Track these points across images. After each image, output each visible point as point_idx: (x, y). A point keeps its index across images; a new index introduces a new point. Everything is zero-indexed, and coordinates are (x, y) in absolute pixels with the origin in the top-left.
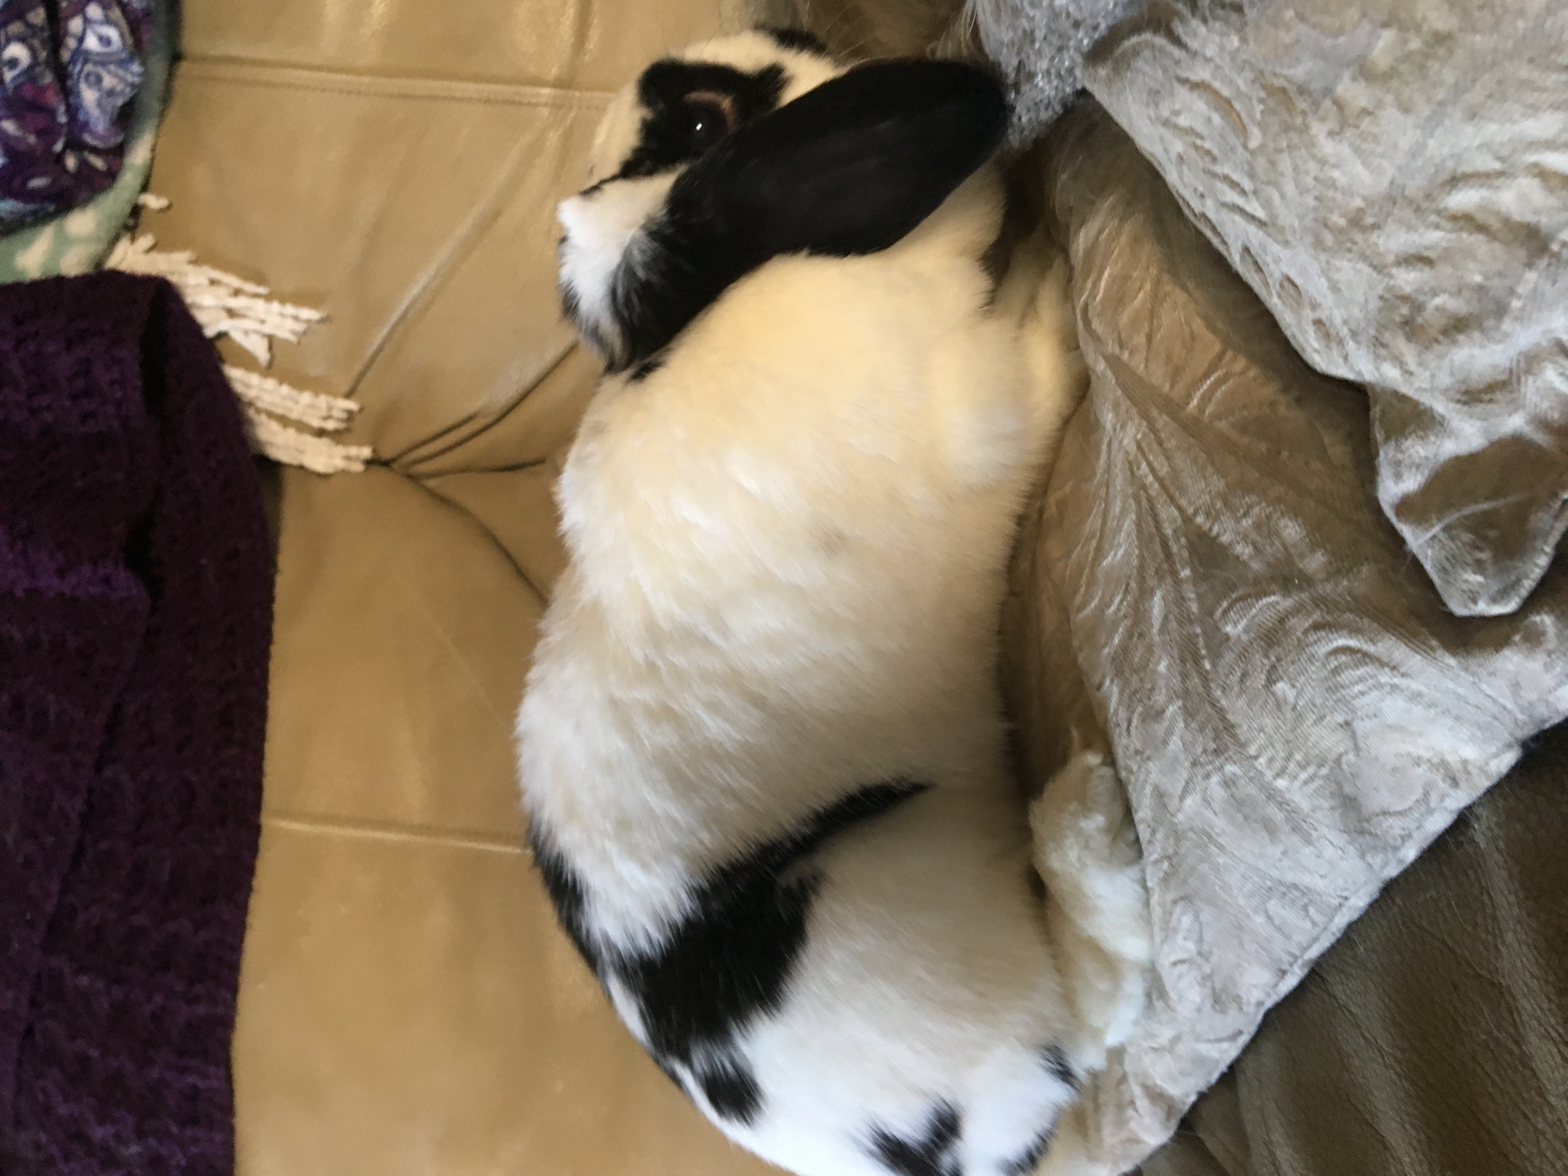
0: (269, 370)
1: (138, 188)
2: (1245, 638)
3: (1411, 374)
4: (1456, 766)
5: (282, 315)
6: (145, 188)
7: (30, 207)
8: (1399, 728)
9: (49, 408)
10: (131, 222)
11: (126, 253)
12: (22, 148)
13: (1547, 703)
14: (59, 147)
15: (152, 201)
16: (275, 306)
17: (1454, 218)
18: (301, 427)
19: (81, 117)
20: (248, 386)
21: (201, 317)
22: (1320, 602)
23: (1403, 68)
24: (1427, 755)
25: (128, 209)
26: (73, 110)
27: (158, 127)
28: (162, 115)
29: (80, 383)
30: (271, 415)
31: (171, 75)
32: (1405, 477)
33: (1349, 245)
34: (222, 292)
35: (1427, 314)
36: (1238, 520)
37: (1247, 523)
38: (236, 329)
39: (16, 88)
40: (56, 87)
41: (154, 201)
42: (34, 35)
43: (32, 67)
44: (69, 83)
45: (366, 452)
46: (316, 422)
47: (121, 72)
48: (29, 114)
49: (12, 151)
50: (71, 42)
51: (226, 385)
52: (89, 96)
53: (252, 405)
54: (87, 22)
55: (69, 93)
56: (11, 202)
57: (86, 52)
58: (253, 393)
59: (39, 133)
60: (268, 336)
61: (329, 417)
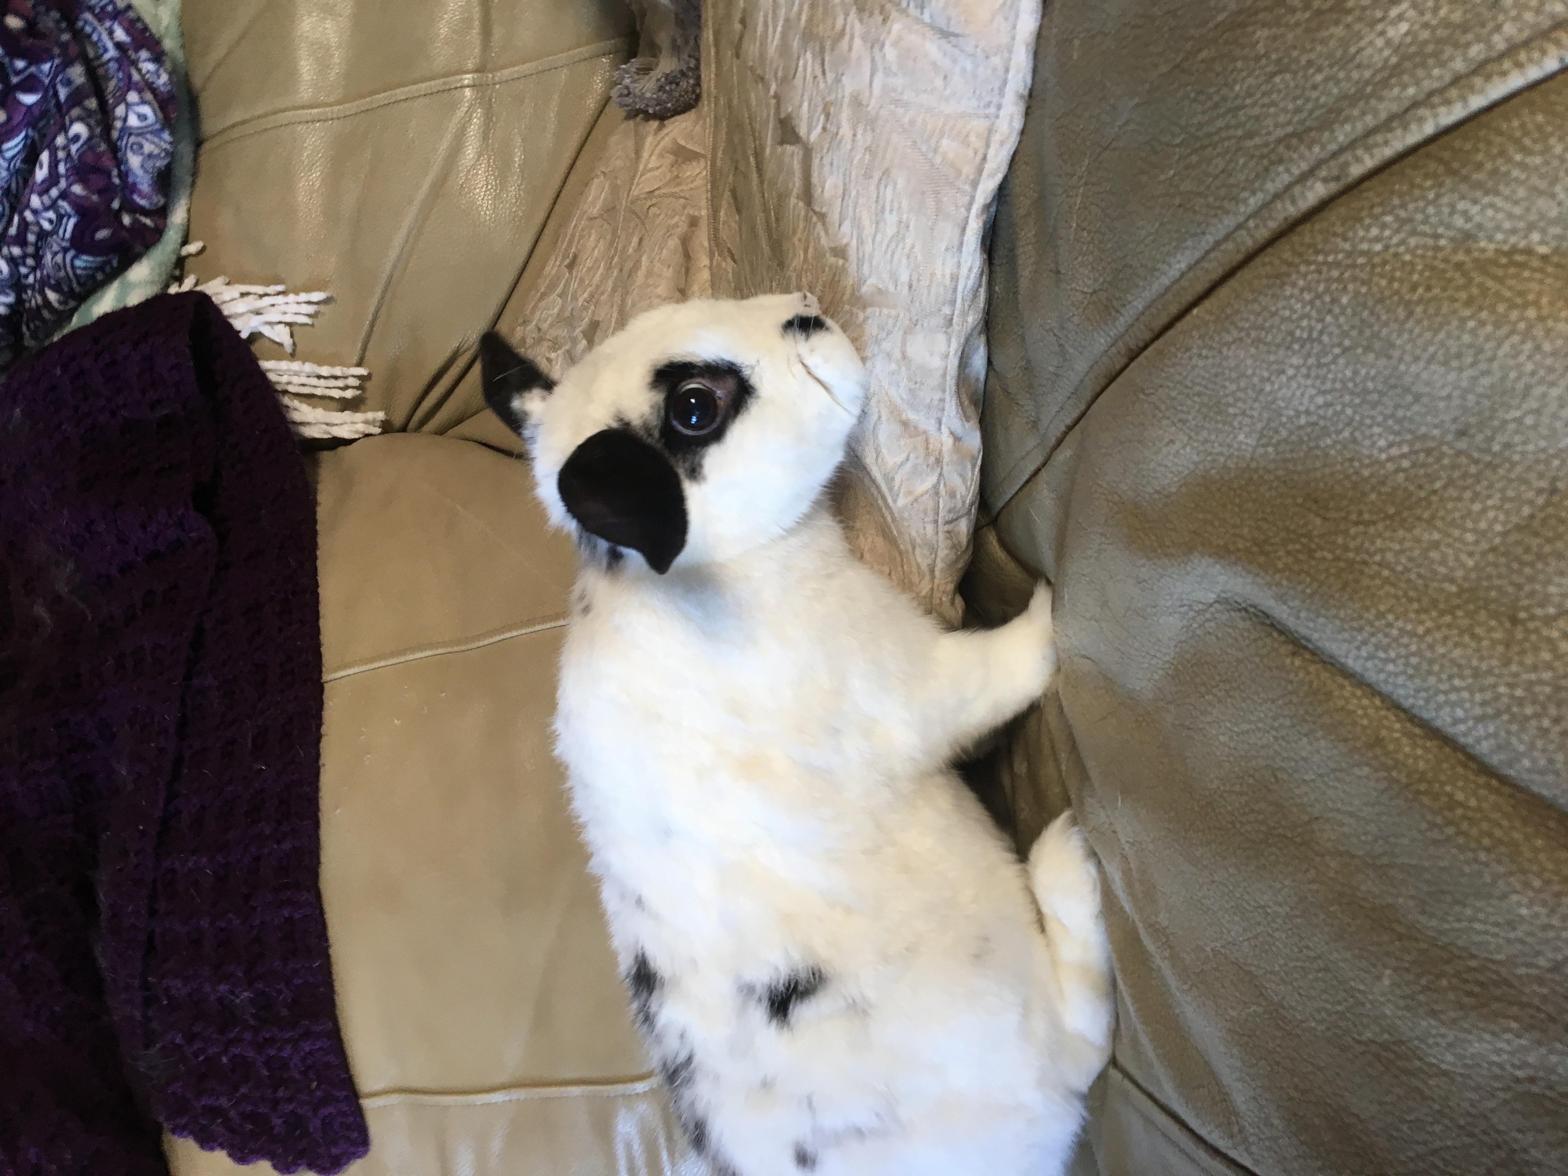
0: (294, 355)
1: (179, 241)
5: (296, 303)
6: (185, 239)
7: (99, 259)
12: (88, 204)
14: (116, 205)
16: (291, 298)
18: (327, 402)
19: (130, 180)
20: (281, 374)
21: (237, 324)
25: (173, 258)
27: (191, 194)
28: (193, 184)
29: (147, 377)
30: (301, 397)
31: (196, 156)
34: (251, 299)
38: (264, 325)
39: (80, 157)
40: (110, 155)
41: (192, 248)
42: (89, 116)
43: (90, 139)
44: (119, 155)
45: (380, 415)
46: (336, 394)
47: (156, 140)
48: (91, 176)
49: (82, 209)
50: (118, 124)
51: (262, 375)
52: (134, 161)
53: (285, 392)
54: (128, 106)
55: (120, 162)
56: (84, 257)
57: (131, 128)
58: (284, 379)
59: (100, 192)
60: (290, 324)
61: (346, 388)
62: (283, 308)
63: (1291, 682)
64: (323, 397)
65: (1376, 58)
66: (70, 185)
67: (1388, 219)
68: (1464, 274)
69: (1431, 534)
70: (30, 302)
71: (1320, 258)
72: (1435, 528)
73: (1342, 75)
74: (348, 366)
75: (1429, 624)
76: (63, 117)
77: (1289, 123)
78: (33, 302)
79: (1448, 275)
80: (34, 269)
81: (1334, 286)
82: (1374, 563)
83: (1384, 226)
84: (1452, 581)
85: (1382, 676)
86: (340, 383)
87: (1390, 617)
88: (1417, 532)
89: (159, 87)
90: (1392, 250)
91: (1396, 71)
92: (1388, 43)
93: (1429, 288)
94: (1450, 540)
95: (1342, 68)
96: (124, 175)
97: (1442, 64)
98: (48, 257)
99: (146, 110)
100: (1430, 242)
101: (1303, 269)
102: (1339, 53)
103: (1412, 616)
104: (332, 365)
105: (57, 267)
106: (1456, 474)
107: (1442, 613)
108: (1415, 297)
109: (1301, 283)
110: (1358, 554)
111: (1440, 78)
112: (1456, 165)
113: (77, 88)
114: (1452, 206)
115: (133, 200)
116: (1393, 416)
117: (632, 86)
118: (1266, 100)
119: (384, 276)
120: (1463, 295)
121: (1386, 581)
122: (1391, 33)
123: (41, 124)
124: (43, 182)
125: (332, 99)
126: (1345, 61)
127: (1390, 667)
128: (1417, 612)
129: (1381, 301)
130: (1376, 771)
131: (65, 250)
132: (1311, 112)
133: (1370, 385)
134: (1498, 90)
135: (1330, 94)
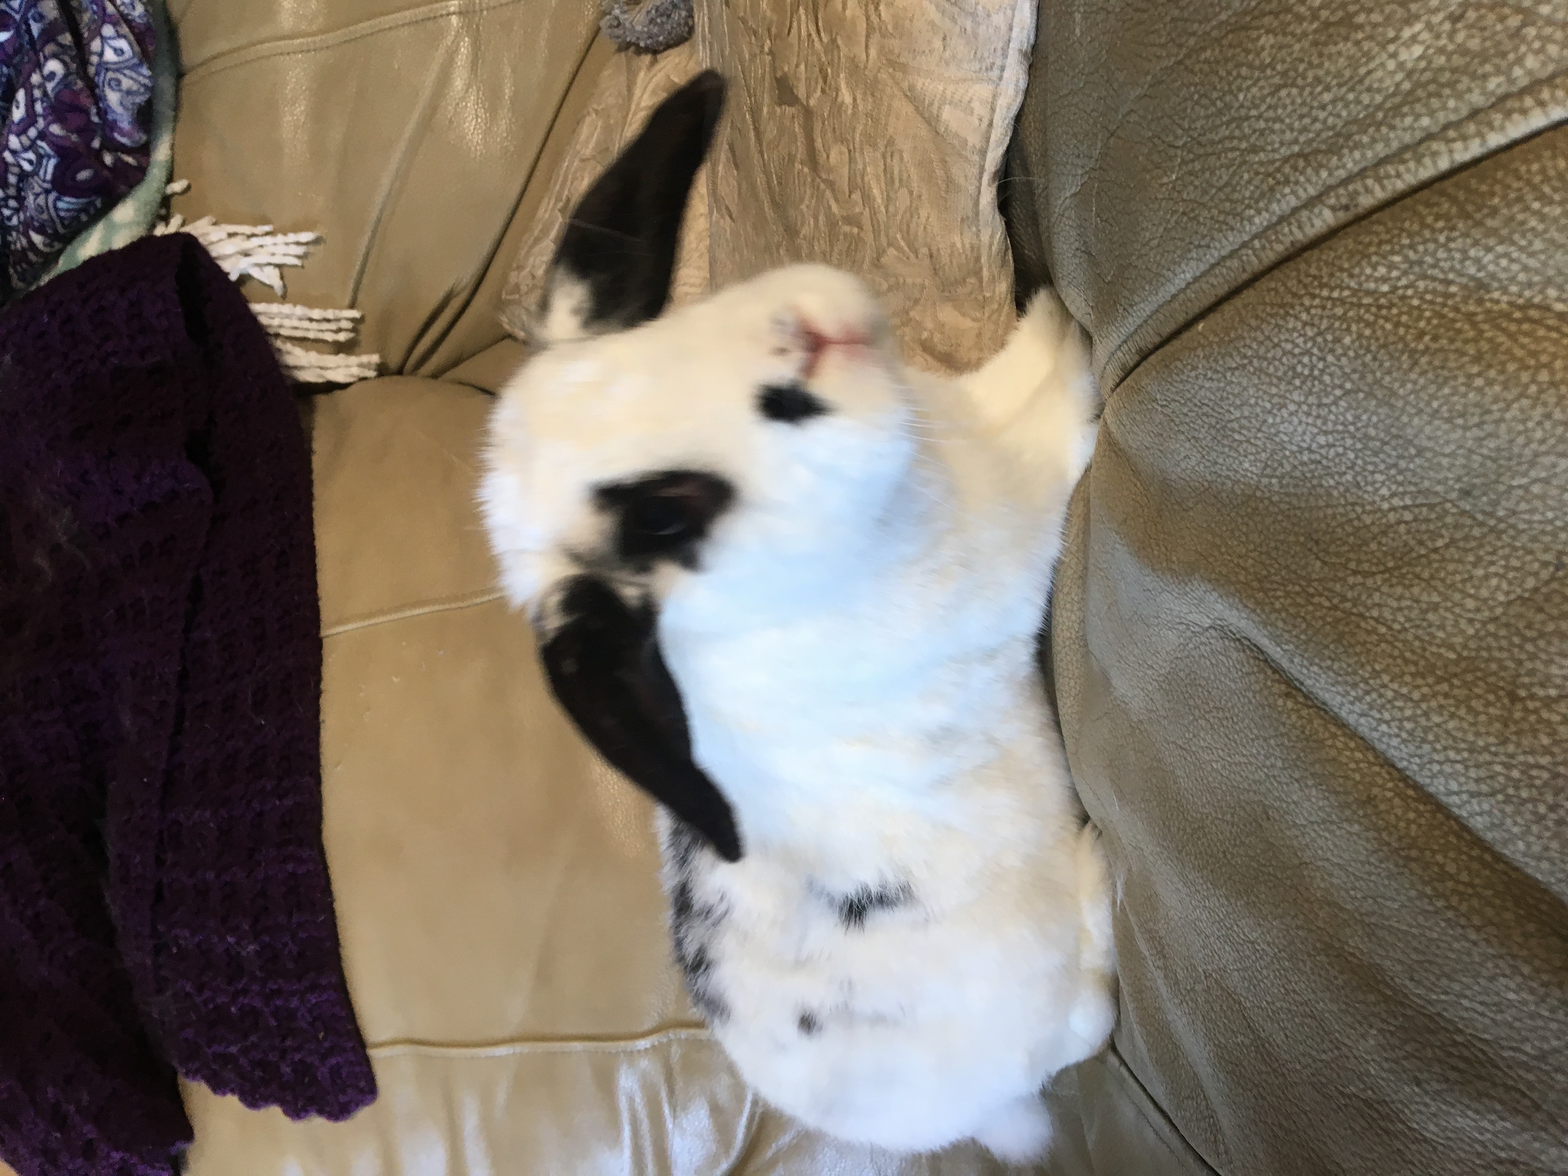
0: (284, 298)
1: (165, 178)
5: (286, 244)
6: (170, 177)
7: (83, 200)
10: (163, 212)
12: (68, 144)
14: (96, 144)
16: (280, 238)
19: (110, 117)
20: (272, 317)
21: (226, 266)
25: (158, 197)
27: (174, 130)
28: (176, 119)
29: (135, 324)
30: (292, 340)
31: (177, 89)
38: (253, 267)
39: (57, 95)
40: (87, 92)
41: (177, 186)
42: (64, 53)
43: (66, 76)
44: (97, 91)
45: (375, 358)
46: (329, 337)
47: (134, 75)
48: (69, 116)
49: (61, 150)
50: (95, 59)
51: (253, 318)
52: (113, 98)
53: (277, 335)
54: (104, 39)
55: (98, 99)
56: (67, 199)
57: (107, 63)
58: (276, 322)
59: (79, 131)
60: (279, 266)
61: (339, 330)
62: (272, 249)
63: (1284, 724)
64: (317, 341)
65: (1388, 82)
66: (47, 125)
67: (1397, 259)
68: (1474, 325)
69: (1429, 595)
70: (15, 243)
71: (1325, 293)
72: (1435, 589)
73: (1351, 96)
74: (341, 308)
75: (1425, 690)
76: (36, 53)
77: (1296, 141)
78: (18, 246)
79: (1458, 325)
80: (17, 211)
81: (1337, 324)
82: (1372, 618)
83: (1391, 267)
84: (1451, 647)
85: (1376, 735)
86: (333, 326)
87: (1386, 678)
88: (1416, 590)
89: (134, 20)
90: (1400, 292)
91: (1410, 98)
92: (1401, 66)
93: (1435, 338)
94: (1449, 604)
95: (1352, 89)
96: (103, 113)
97: (1459, 96)
98: (31, 198)
99: (123, 44)
100: (1440, 288)
101: (1307, 302)
102: (1347, 73)
103: (1408, 678)
104: (325, 307)
105: (40, 209)
106: (1458, 535)
107: (1440, 680)
108: (1421, 347)
109: (1304, 316)
110: (1355, 606)
111: (1456, 110)
112: (1470, 208)
113: (50, 23)
114: (1464, 252)
115: (115, 139)
116: (1395, 465)
117: (622, 17)
118: (1271, 114)
119: (374, 215)
120: (1471, 350)
121: (1382, 639)
122: (1404, 55)
123: (16, 60)
124: (22, 120)
125: (314, 28)
126: (1355, 83)
127: (1384, 728)
128: (1412, 675)
129: (1384, 346)
130: (1368, 830)
131: (47, 192)
132: (1318, 134)
133: (1372, 432)
134: (1518, 128)
135: (1339, 116)
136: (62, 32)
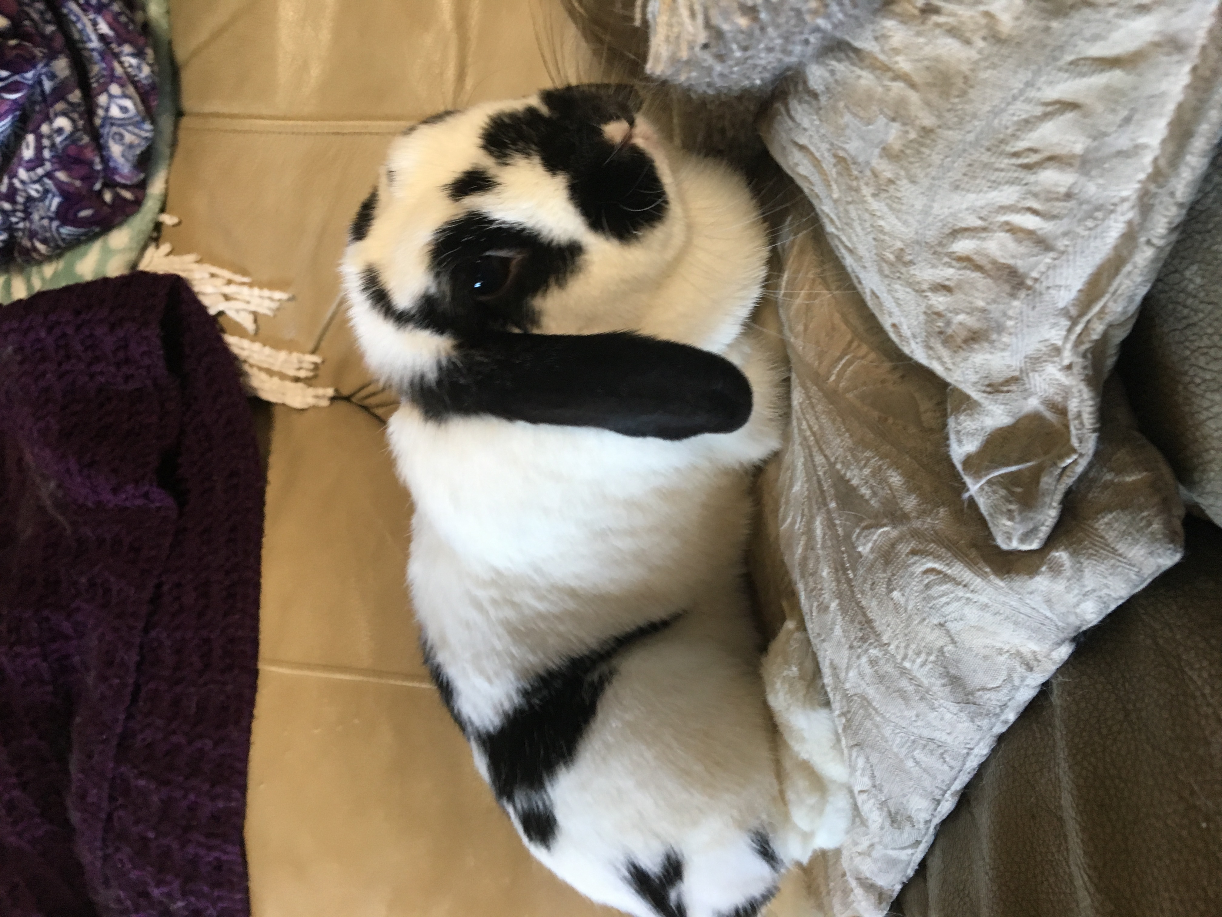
0: (256, 337)
1: (157, 210)
2: (871, 557)
3: (950, 370)
4: (1029, 656)
5: (261, 297)
6: (162, 210)
7: (82, 230)
8: (980, 629)
9: (102, 373)
10: (155, 235)
11: (152, 257)
12: (71, 190)
13: (1076, 614)
14: (98, 186)
15: (168, 219)
16: (256, 291)
17: (960, 259)
18: (283, 376)
19: (112, 164)
20: (243, 349)
21: (206, 301)
22: (915, 534)
23: (908, 151)
24: (1007, 647)
25: (151, 225)
26: (106, 160)
27: (170, 165)
28: (172, 155)
29: (121, 355)
30: (260, 369)
31: (176, 127)
32: (965, 442)
33: (898, 275)
34: (219, 282)
35: (953, 327)
36: (861, 469)
37: (867, 471)
38: (230, 309)
39: (64, 148)
40: (93, 145)
42: (73, 111)
43: (72, 134)
44: (102, 141)
46: (291, 372)
47: (136, 131)
48: (73, 166)
49: (65, 192)
50: (101, 112)
52: (116, 150)
53: (245, 362)
54: (111, 96)
55: (102, 150)
56: (69, 228)
57: (112, 118)
58: (245, 353)
59: (82, 179)
60: (254, 313)
61: (300, 369)
62: (249, 298)
64: (279, 373)
66: (54, 170)
70: (20, 243)
74: (304, 354)
76: (47, 108)
86: (295, 366)
89: (140, 81)
99: (128, 103)
105: (44, 228)
113: (61, 81)
115: (114, 180)
124: (31, 159)
131: (51, 218)
136: (71, 91)
